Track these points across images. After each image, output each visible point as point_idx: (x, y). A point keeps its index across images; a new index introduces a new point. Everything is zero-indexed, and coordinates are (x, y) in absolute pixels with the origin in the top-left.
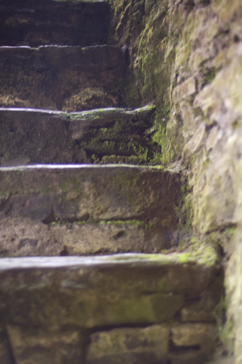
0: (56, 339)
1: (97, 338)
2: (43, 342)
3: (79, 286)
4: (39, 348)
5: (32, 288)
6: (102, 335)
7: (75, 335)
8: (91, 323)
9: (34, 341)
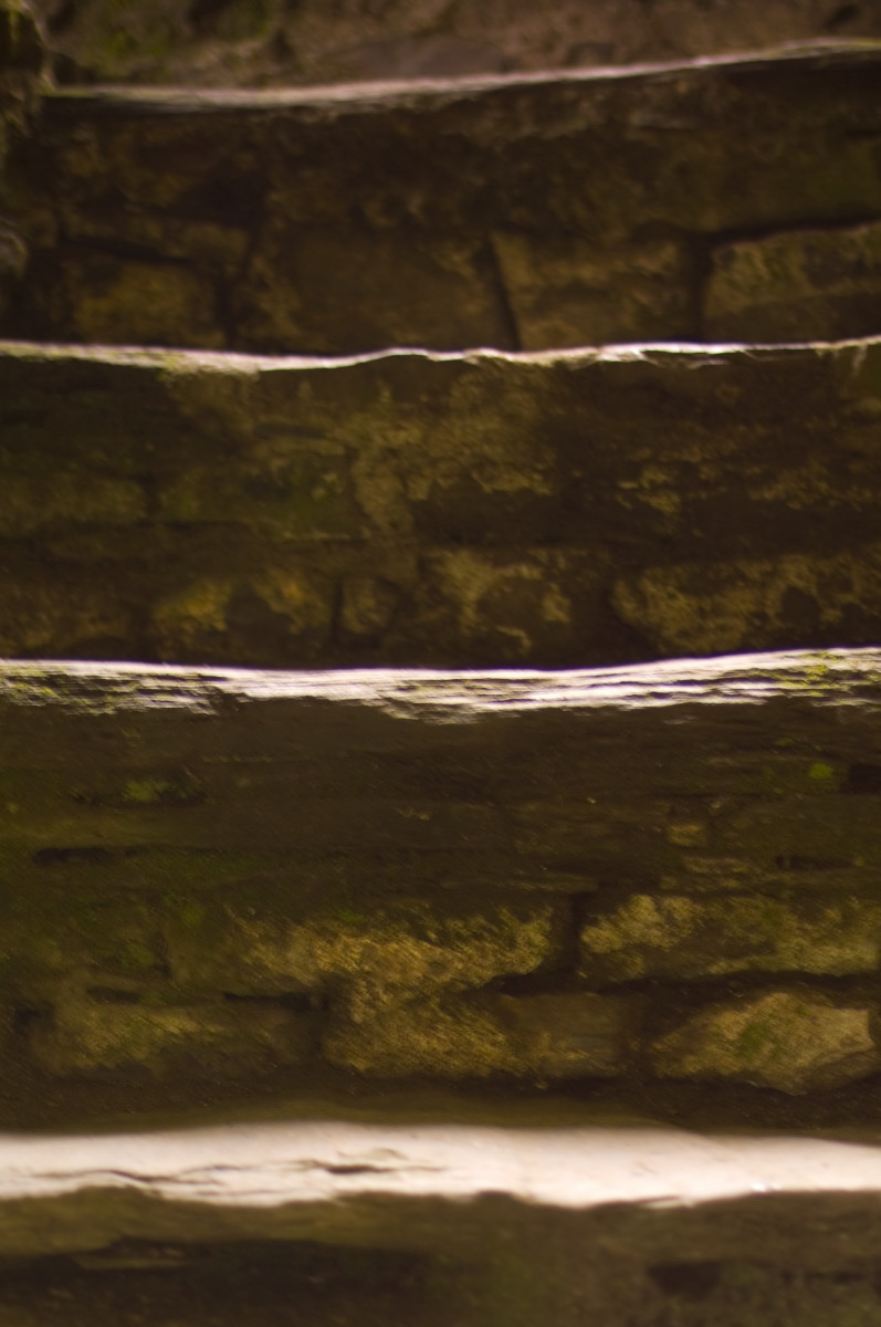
0: (620, 266)
1: (730, 258)
2: (588, 273)
3: (676, 123)
4: (577, 291)
5: (553, 132)
6: (740, 249)
7: (669, 253)
8: (711, 220)
9: (563, 272)
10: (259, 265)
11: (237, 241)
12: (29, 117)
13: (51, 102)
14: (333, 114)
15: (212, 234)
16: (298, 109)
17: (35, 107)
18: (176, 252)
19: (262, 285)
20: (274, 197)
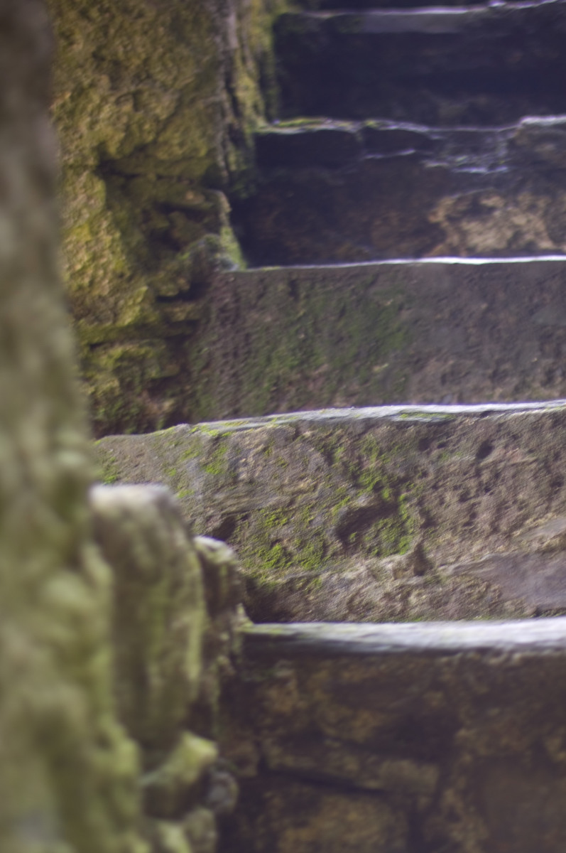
10: (450, 797)
11: (429, 775)
12: (232, 657)
13: (249, 639)
14: (517, 656)
15: (406, 768)
16: (483, 651)
17: (237, 646)
18: (372, 784)
19: (453, 817)
20: (463, 733)
